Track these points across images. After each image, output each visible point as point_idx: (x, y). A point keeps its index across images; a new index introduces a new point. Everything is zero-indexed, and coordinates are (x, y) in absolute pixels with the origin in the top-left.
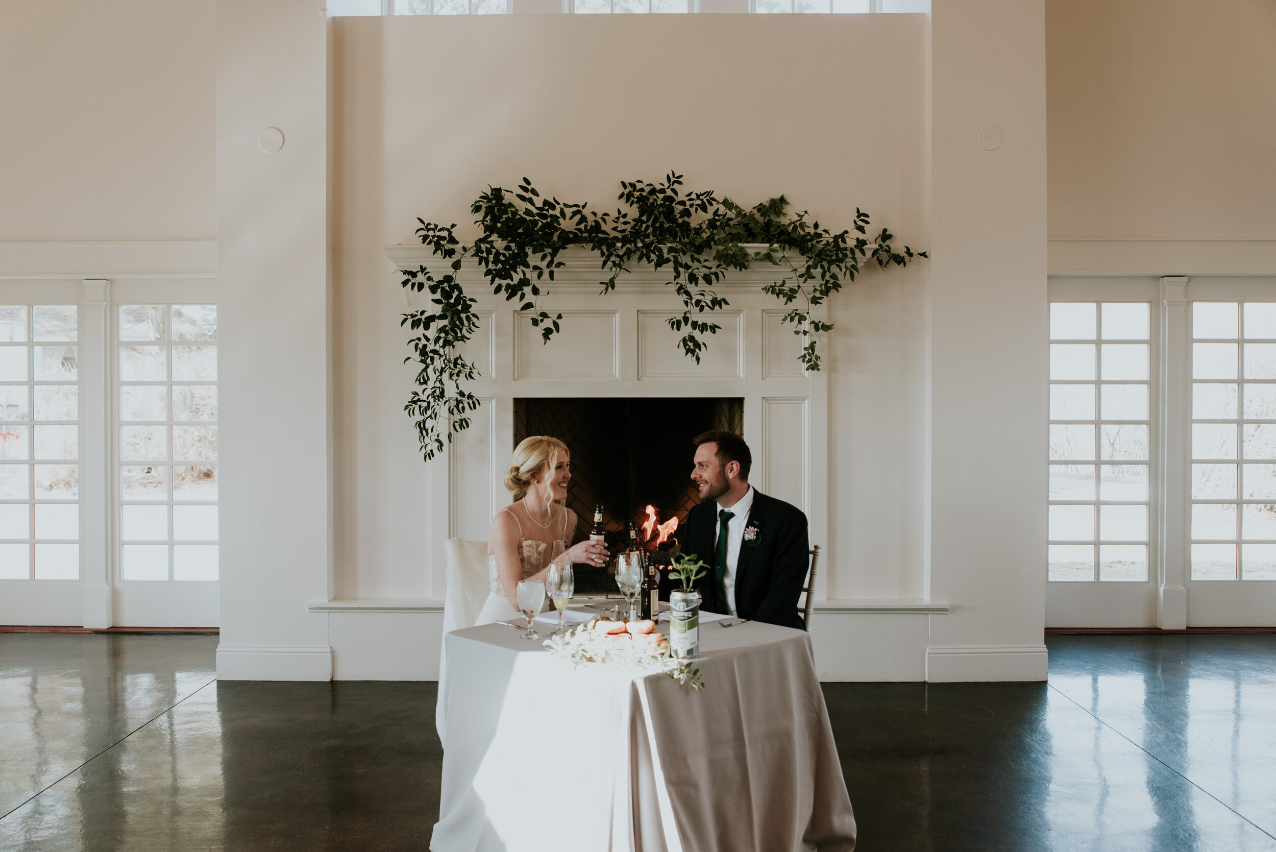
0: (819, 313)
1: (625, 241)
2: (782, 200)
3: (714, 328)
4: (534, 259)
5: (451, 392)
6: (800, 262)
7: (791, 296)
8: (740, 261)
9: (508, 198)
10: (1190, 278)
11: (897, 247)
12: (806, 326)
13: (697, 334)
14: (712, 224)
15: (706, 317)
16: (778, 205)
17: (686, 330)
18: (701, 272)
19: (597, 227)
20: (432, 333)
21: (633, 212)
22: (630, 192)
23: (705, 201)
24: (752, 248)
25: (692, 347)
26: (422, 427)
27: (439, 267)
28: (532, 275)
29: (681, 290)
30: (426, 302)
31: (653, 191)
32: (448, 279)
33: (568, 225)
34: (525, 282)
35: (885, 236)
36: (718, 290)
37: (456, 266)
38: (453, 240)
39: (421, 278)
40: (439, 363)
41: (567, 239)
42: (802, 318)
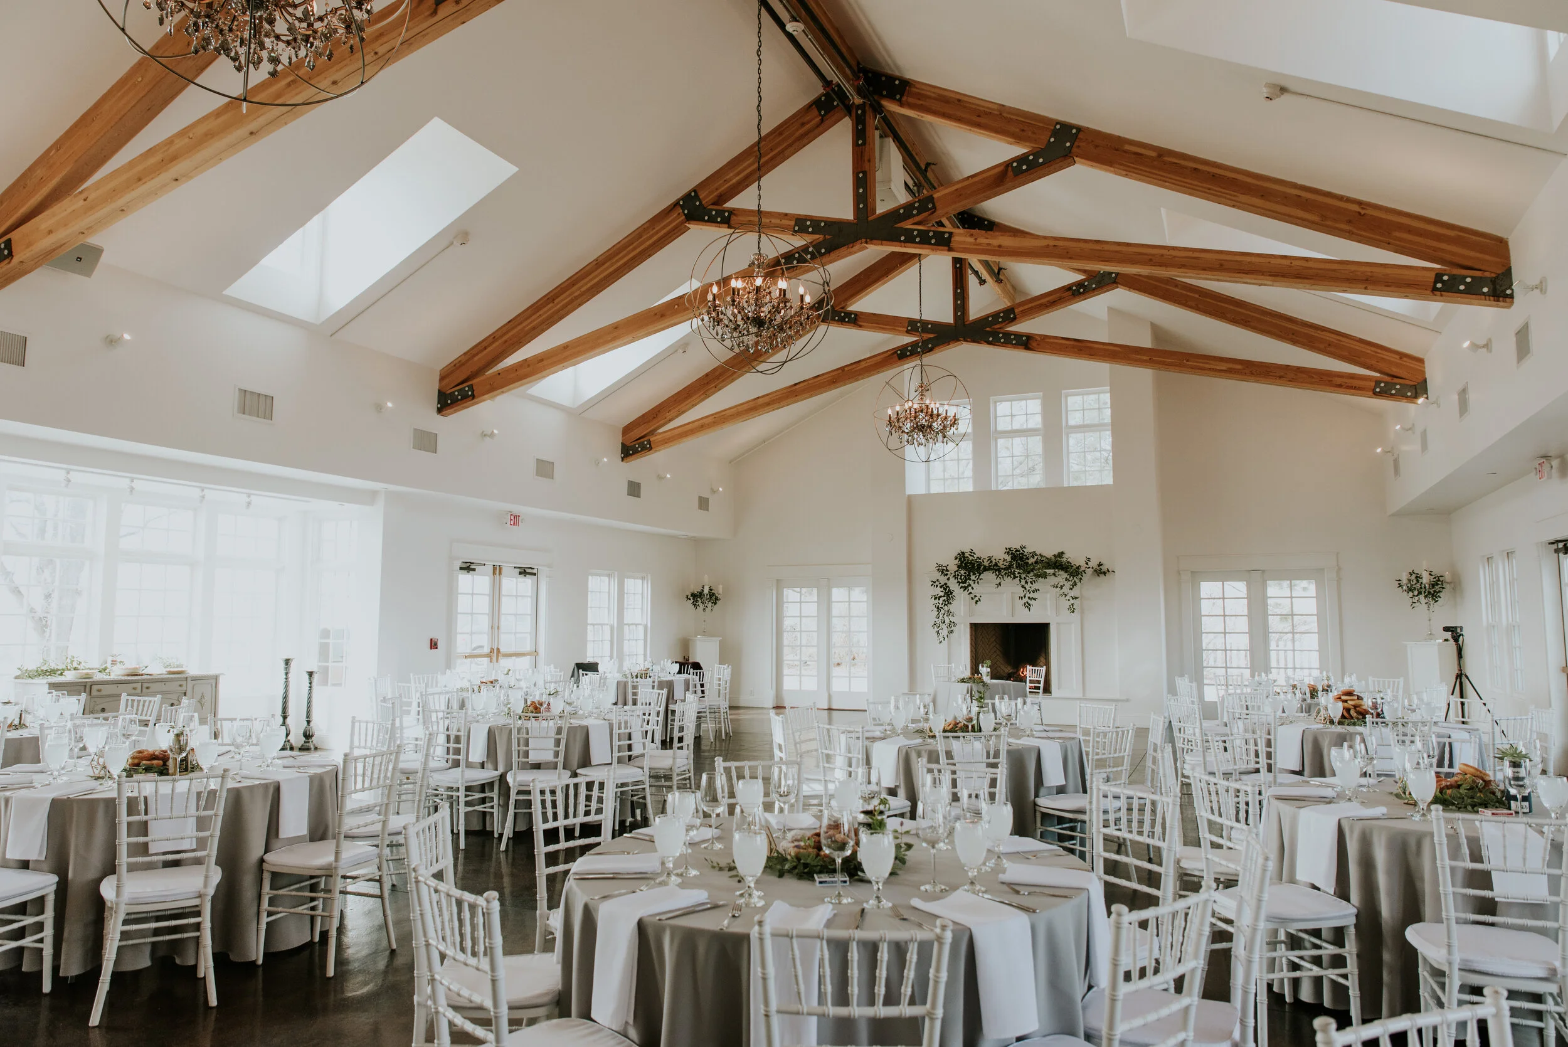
0: (1072, 593)
1: (1004, 569)
2: (1062, 553)
3: (1035, 599)
4: (973, 577)
5: (947, 621)
6: (1065, 575)
7: (1062, 587)
8: (1045, 576)
9: (966, 555)
10: (1263, 571)
11: (1104, 568)
12: (1068, 598)
13: (1029, 601)
14: (1036, 562)
15: (1032, 595)
16: (1061, 554)
17: (1026, 599)
18: (1029, 580)
19: (996, 565)
20: (941, 601)
21: (1009, 558)
22: (1009, 551)
23: (1034, 554)
24: (1048, 571)
25: (1028, 606)
26: (938, 633)
27: (943, 580)
28: (971, 582)
29: (1023, 586)
30: (939, 591)
31: (1017, 551)
32: (946, 584)
33: (986, 564)
34: (969, 585)
35: (1100, 565)
36: (1035, 586)
37: (948, 579)
38: (947, 571)
39: (937, 583)
40: (943, 611)
41: (986, 569)
42: (1066, 595)
